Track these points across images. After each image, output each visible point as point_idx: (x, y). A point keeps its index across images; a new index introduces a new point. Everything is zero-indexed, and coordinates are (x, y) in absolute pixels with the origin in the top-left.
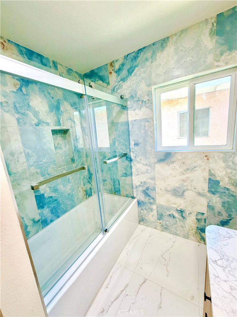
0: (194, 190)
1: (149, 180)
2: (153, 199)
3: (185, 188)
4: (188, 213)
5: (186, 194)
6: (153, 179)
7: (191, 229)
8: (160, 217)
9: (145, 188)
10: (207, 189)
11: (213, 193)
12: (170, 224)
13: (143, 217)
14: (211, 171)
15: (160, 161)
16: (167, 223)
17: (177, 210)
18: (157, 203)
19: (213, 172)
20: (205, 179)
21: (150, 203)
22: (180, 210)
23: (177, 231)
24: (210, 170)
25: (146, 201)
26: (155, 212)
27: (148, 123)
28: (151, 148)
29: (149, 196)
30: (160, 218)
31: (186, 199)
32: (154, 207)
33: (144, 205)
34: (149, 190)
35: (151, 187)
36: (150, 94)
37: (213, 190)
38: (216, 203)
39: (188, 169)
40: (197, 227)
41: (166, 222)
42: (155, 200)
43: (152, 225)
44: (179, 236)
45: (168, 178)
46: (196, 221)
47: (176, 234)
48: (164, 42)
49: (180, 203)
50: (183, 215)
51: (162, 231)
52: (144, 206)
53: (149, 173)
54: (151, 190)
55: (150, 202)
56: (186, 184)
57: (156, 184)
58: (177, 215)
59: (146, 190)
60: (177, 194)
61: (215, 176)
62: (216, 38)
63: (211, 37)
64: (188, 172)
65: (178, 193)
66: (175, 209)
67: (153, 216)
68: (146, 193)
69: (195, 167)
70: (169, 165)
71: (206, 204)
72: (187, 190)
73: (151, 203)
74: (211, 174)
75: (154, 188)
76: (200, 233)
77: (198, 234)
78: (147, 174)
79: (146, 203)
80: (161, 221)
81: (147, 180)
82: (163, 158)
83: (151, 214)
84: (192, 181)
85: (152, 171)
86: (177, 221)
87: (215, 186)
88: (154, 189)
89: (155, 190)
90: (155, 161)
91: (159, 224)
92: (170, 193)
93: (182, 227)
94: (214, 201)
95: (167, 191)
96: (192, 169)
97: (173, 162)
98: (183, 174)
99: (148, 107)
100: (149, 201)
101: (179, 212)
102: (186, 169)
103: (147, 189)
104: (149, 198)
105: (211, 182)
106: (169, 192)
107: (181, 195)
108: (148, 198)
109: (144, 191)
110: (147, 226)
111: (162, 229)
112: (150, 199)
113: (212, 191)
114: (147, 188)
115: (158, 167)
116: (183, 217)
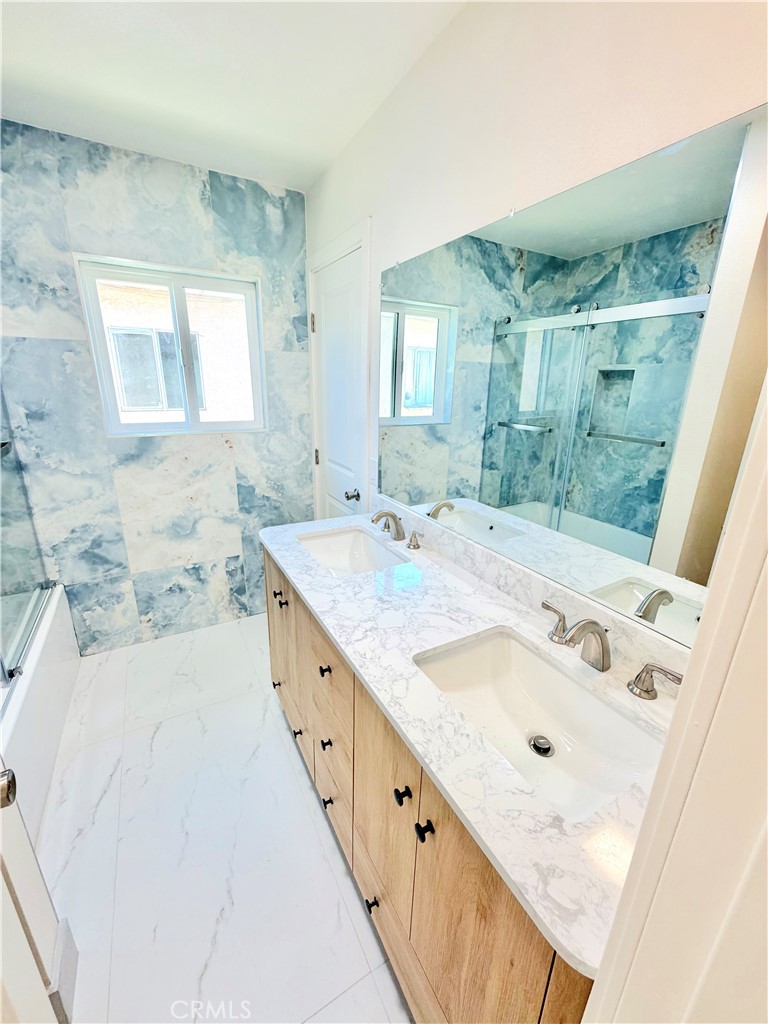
0: (214, 514)
1: (98, 516)
2: (120, 565)
3: (197, 515)
4: (208, 567)
5: (199, 527)
6: (113, 510)
7: (220, 599)
8: (147, 604)
9: (89, 543)
10: (237, 507)
11: (248, 511)
12: (174, 610)
13: (93, 629)
14: (239, 469)
15: (127, 460)
16: (168, 610)
17: (186, 570)
18: (132, 572)
19: (242, 471)
20: (231, 488)
21: (111, 579)
22: (194, 568)
23: (192, 618)
24: (237, 469)
25: (96, 581)
26: (130, 600)
27: (72, 354)
28: (92, 428)
29: (105, 561)
30: (147, 608)
31: (200, 538)
32: (126, 587)
33: (92, 592)
34: (104, 544)
35: (108, 536)
36: (67, 272)
37: (247, 506)
38: (254, 528)
39: (197, 473)
40: (231, 589)
41: (163, 612)
42: (125, 567)
43: (125, 639)
44: (199, 627)
45: (154, 499)
46: (226, 577)
47: (191, 627)
48: (96, 153)
49: (191, 551)
50: (202, 577)
51: (156, 638)
52: (93, 596)
53: (98, 498)
54: (109, 542)
55: (109, 577)
56: (197, 505)
57: (123, 522)
58: (187, 582)
59: (92, 547)
60: (182, 533)
61: (246, 478)
62: (212, 215)
63: (205, 208)
64: (199, 477)
65: (182, 530)
66: (182, 570)
67: (124, 612)
68: (95, 556)
69: (210, 466)
70: (152, 469)
71: (240, 535)
72: (201, 518)
73: (114, 581)
74: (240, 477)
75: (118, 534)
76: (237, 599)
77: (235, 602)
78: (90, 500)
79: (97, 585)
80: (150, 615)
81: (93, 518)
82: (133, 452)
83: (119, 608)
84: (209, 495)
85: (104, 490)
86: (190, 597)
87: (248, 497)
88: (117, 538)
89: (122, 539)
90: (113, 462)
91: (146, 624)
92: (165, 535)
93: (203, 604)
94: (251, 526)
95: (155, 532)
96: (205, 470)
97: (162, 460)
98: (189, 485)
99: (66, 309)
100: (106, 576)
101: (191, 572)
102: (195, 471)
103: (97, 543)
104: (107, 567)
105: (242, 490)
106: (162, 533)
107: (191, 533)
108: (101, 569)
109: (86, 552)
110: (111, 649)
111: (156, 632)
112: (108, 571)
113: (245, 508)
114: (94, 541)
115: (123, 475)
116: (200, 580)
